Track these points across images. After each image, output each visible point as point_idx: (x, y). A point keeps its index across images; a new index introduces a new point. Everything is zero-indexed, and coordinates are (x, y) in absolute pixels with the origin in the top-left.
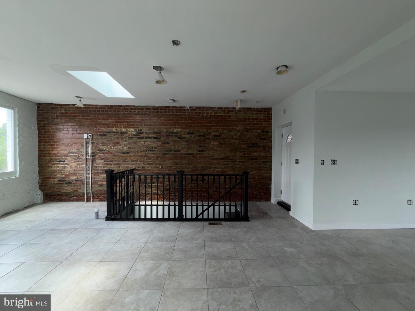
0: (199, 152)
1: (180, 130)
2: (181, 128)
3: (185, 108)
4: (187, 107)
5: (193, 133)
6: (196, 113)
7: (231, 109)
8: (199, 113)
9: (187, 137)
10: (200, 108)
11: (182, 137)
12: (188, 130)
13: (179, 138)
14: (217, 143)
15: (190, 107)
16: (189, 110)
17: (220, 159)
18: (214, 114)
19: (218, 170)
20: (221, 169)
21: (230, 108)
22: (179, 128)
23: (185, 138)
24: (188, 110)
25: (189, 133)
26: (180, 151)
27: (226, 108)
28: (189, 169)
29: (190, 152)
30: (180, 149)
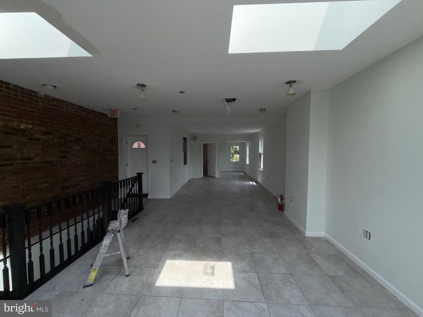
0: (60, 159)
1: (31, 126)
2: (32, 124)
3: (36, 95)
4: (41, 94)
5: (50, 134)
6: (54, 106)
7: (90, 111)
8: (58, 107)
9: (43, 138)
10: (59, 100)
11: (34, 137)
12: (43, 128)
13: (29, 139)
14: (79, 148)
15: (45, 96)
16: (44, 99)
17: (83, 165)
18: (74, 113)
19: (82, 178)
20: (84, 177)
21: (89, 109)
22: (28, 123)
23: (38, 140)
24: (42, 98)
25: (45, 133)
26: (31, 159)
27: (86, 109)
28: (48, 184)
29: (47, 159)
30: (32, 155)
